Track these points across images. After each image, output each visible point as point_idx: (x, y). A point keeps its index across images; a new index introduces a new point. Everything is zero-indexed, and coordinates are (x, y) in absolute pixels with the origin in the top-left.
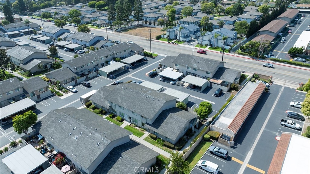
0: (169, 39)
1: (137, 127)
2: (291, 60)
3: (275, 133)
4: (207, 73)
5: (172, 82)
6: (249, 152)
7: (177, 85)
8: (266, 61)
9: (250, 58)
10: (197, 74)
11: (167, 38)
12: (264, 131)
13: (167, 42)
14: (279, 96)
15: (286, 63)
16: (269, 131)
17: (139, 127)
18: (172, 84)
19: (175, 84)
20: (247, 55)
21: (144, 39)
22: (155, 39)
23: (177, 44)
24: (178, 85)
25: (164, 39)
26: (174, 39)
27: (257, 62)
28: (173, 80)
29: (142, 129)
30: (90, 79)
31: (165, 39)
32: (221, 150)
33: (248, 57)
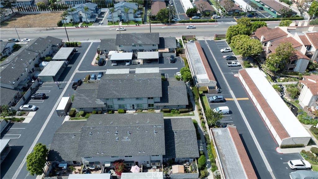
0: (74, 23)
1: (143, 111)
2: (191, 19)
3: (230, 73)
4: (153, 45)
5: (127, 64)
6: (230, 91)
7: (133, 64)
8: (176, 24)
9: (163, 25)
10: (143, 50)
11: (70, 23)
12: (224, 74)
13: (75, 27)
14: (209, 48)
15: (191, 22)
16: (226, 73)
17: (146, 110)
18: (128, 65)
19: (131, 64)
20: (159, 23)
21: (44, 30)
22: (57, 26)
23: (87, 27)
24: (135, 64)
25: (67, 24)
26: (79, 23)
27: (170, 26)
28: (128, 61)
29: (151, 110)
30: (35, 90)
31: (69, 24)
32: (219, 97)
33: (161, 24)
